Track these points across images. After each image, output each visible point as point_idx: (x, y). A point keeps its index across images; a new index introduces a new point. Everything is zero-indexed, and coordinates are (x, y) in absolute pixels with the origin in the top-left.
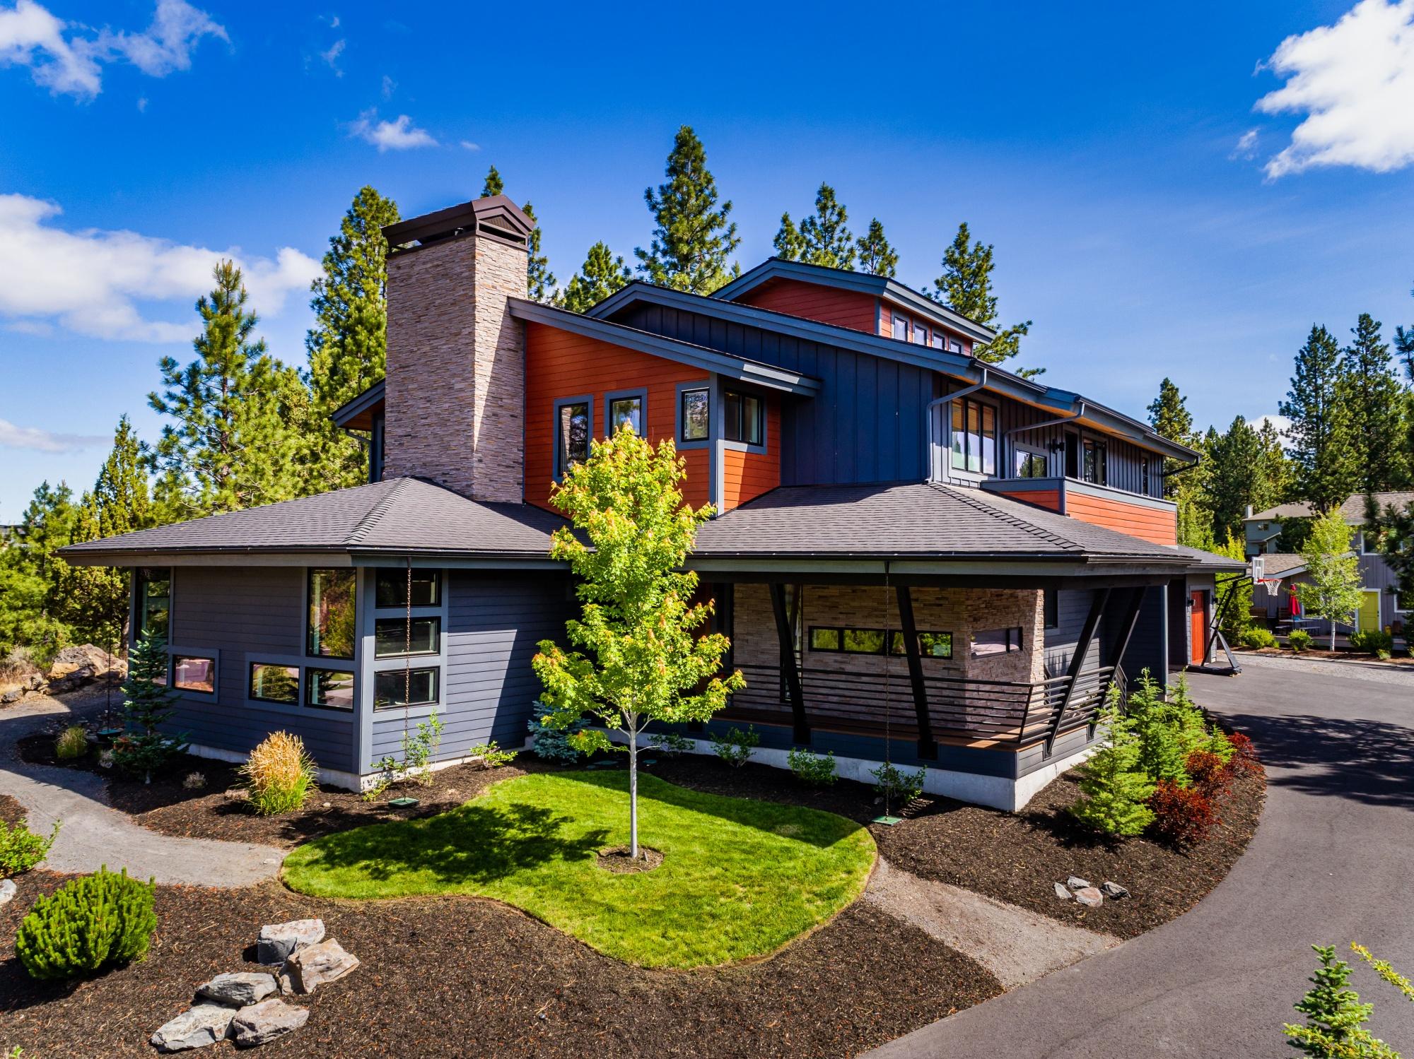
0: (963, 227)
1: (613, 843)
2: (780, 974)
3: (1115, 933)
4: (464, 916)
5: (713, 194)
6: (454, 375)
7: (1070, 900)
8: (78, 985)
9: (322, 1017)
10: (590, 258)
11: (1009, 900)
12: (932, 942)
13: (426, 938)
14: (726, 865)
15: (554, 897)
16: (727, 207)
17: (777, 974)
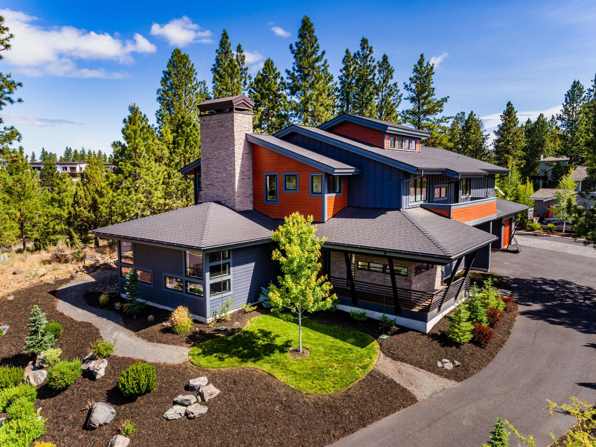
0: (422, 56)
1: (294, 346)
2: (349, 396)
3: (456, 380)
4: (249, 375)
5: (318, 47)
6: (227, 164)
7: (442, 367)
8: (137, 398)
9: (212, 410)
10: (265, 65)
11: (422, 368)
12: (396, 384)
13: (239, 383)
14: (331, 355)
15: (277, 368)
16: (323, 53)
17: (348, 396)
